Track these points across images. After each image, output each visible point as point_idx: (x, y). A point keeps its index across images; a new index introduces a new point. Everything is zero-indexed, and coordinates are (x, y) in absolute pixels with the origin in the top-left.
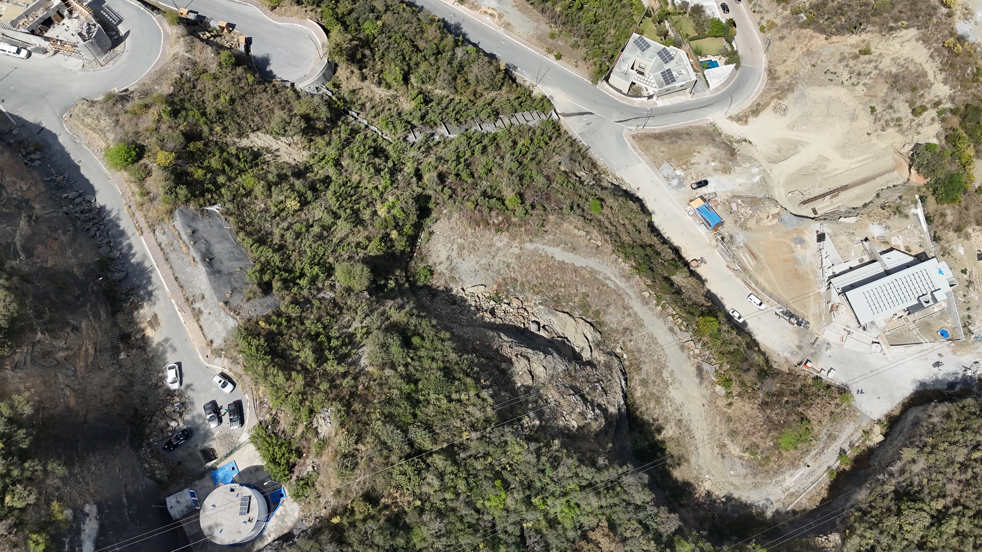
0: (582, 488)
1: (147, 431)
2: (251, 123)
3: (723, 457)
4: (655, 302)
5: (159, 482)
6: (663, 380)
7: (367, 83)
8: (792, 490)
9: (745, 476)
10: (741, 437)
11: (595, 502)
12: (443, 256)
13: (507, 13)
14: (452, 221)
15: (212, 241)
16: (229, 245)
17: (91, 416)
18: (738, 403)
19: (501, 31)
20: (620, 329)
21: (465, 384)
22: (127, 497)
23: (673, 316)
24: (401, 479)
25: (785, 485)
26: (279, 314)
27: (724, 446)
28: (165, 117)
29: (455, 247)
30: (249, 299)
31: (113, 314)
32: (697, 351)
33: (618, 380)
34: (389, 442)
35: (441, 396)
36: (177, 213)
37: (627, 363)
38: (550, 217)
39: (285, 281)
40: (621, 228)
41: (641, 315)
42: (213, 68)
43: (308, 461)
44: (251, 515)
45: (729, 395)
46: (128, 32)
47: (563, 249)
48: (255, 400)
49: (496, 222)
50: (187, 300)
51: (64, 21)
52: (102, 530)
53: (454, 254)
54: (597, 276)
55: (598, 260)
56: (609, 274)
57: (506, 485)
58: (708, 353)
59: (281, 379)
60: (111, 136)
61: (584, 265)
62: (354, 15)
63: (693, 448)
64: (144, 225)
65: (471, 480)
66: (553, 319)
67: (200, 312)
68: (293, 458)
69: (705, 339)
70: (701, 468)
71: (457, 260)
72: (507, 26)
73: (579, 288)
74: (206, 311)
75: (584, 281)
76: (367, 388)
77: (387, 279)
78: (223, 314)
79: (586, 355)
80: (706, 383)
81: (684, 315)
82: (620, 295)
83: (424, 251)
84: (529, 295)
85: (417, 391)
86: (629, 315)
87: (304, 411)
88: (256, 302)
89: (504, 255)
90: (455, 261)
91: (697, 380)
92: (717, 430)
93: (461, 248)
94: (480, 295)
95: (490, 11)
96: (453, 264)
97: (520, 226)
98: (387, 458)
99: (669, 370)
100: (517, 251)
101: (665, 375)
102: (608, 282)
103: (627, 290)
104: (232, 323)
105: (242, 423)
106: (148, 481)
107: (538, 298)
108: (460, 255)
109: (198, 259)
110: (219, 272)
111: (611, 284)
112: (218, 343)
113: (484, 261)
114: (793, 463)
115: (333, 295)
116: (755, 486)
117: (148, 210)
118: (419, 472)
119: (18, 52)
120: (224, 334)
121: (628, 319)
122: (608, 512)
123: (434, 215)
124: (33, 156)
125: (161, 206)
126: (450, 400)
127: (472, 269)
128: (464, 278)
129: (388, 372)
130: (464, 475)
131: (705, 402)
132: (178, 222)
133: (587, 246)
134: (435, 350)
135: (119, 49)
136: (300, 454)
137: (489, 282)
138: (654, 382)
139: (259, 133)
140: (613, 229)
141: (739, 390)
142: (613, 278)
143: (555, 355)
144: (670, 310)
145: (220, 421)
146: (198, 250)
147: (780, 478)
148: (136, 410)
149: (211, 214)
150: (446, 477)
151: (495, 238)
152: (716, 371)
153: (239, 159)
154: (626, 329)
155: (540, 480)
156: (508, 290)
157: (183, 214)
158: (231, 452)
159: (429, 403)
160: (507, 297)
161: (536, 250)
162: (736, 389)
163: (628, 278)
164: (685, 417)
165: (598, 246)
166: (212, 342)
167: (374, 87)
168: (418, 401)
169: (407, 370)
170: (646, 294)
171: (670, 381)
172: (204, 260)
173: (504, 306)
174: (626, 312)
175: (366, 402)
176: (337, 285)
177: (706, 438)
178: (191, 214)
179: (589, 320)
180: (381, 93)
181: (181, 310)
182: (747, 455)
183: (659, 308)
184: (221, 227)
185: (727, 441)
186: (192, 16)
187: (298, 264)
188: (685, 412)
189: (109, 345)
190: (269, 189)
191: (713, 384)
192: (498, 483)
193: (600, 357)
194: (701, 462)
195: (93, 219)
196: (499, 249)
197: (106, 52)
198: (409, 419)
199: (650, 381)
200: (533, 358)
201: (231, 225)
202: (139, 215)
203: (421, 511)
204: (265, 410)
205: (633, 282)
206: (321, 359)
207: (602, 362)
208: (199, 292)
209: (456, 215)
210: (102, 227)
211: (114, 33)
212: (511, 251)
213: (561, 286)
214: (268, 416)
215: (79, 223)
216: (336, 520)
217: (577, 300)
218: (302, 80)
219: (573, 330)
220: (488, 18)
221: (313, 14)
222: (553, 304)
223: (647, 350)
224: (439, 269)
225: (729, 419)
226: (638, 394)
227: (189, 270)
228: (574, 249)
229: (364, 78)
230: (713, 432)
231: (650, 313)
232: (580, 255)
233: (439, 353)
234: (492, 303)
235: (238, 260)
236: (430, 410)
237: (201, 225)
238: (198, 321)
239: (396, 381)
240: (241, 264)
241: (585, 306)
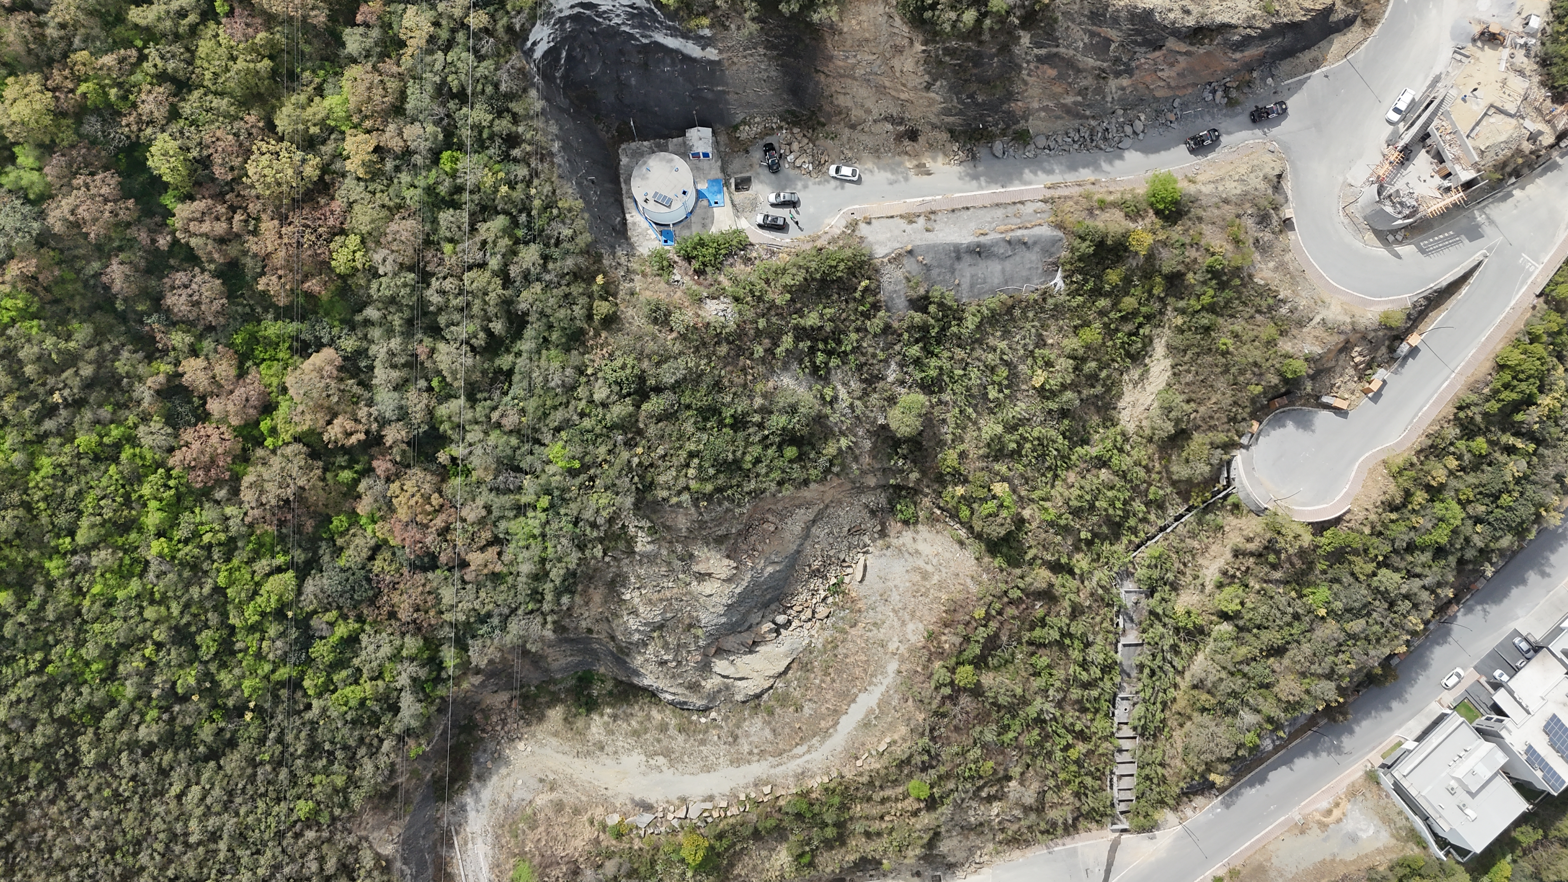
0: (543, 561)
1: (796, 130)
2: (1186, 367)
3: (541, 781)
4: (753, 795)
5: (736, 128)
6: (656, 754)
7: (1229, 556)
8: (470, 845)
9: (510, 797)
10: (551, 814)
11: (526, 568)
12: (921, 546)
13: (1325, 840)
14: (969, 580)
15: (1008, 265)
16: (996, 281)
17: (822, 78)
18: (589, 833)
19: (1295, 814)
20: (739, 732)
21: (706, 480)
22: (724, 92)
23: (726, 809)
24: (618, 363)
25: (479, 841)
26: (876, 307)
27: (552, 789)
28: (1209, 260)
29: (930, 568)
30: (908, 280)
31: (952, 132)
32: (670, 816)
33: (672, 690)
34: (665, 366)
35: (701, 447)
36: (1060, 234)
37: (694, 718)
38: (923, 716)
39: (925, 329)
40: (876, 811)
41: (745, 769)
42: (1285, 346)
43: (687, 279)
44: (651, 202)
45: (604, 827)
46: (1398, 257)
47: (872, 711)
48: (779, 247)
49: (944, 638)
50: (933, 212)
51: (1437, 177)
52: (687, 59)
53: (920, 563)
54: (818, 738)
55: (839, 749)
56: (814, 755)
57: (572, 473)
58: (663, 829)
59: (787, 280)
60: (1207, 189)
61: (839, 727)
62: (1347, 579)
63: (567, 749)
64: (1056, 193)
65: (589, 436)
66: (783, 649)
67: (911, 222)
68: (696, 264)
69: (681, 836)
70: (543, 746)
71: (912, 562)
72: (1302, 829)
73: (811, 705)
74: (909, 228)
75: (818, 717)
76: (744, 370)
77: (905, 457)
78: (898, 245)
79: (720, 666)
80: (630, 806)
81: (721, 825)
82: (780, 754)
83: (939, 526)
84: (827, 634)
85: (721, 424)
86: (751, 753)
87: (741, 293)
88: (902, 287)
89: (892, 627)
90: (910, 559)
91: (637, 798)
92: (572, 791)
93: (925, 576)
94: (849, 570)
95: (1336, 813)
96: (906, 555)
97: (925, 667)
98: (649, 357)
99: (664, 769)
100: (892, 647)
101: (661, 760)
102: (805, 748)
103: (783, 768)
104: (880, 252)
105: (760, 226)
106: (740, 117)
107: (819, 643)
108: (916, 569)
109: (982, 239)
110: (958, 258)
111: (800, 750)
112: (863, 230)
113: (895, 597)
114: (498, 866)
115: (890, 379)
116: (494, 802)
117: (1077, 203)
118: (619, 384)
119: (1397, 110)
120: (871, 239)
121: (746, 748)
122: (510, 579)
123: (987, 560)
124: (1219, 94)
125: (1075, 217)
126: (692, 455)
127: (890, 576)
128: (883, 560)
129: (758, 401)
130: (598, 430)
131: (609, 793)
132: (1046, 231)
133: (863, 744)
134: (770, 469)
135: (1370, 236)
136: (700, 272)
137: (863, 590)
138: (659, 741)
139: (1169, 373)
140: (878, 796)
141: (604, 844)
142: (807, 757)
143: (723, 620)
144: (734, 810)
145: (773, 205)
146: (995, 244)
147: (489, 840)
148: (824, 125)
149: (1051, 274)
150: (600, 409)
151: (921, 626)
152: (637, 828)
153: (1130, 334)
154: (736, 738)
155: (566, 515)
156: (843, 608)
157: (1055, 242)
158: (734, 205)
159: (698, 429)
160: (835, 604)
161: (884, 673)
162: (608, 841)
163: (801, 776)
164: (603, 758)
165: (857, 758)
166: (869, 223)
167: (1220, 563)
168: (706, 419)
169: (754, 424)
170: (767, 790)
171: (652, 762)
172: (979, 245)
173: (823, 594)
174: (756, 751)
175: (726, 361)
176: (903, 391)
177: (569, 771)
178: (1053, 250)
179: (765, 696)
180: (1211, 572)
181: (923, 203)
182: (529, 811)
183: (742, 797)
184: (1028, 280)
185: (554, 796)
186: (1404, 348)
187: (946, 354)
188: (609, 761)
189: (907, 115)
190: (1074, 358)
191: (625, 815)
192: (577, 465)
193: (710, 684)
194: (548, 751)
195: (1092, 141)
196: (904, 623)
197: (1365, 218)
198: (686, 400)
199: (662, 736)
200: (728, 589)
201: (1028, 291)
202: (1075, 191)
203: (580, 371)
204: (763, 253)
205: (791, 781)
206: (801, 333)
207: (703, 683)
208: (937, 227)
209: (973, 588)
210: (1076, 146)
211: (1399, 238)
212: (896, 639)
213: (823, 681)
214: (754, 254)
215: (1093, 123)
216: (600, 279)
217: (797, 694)
218: (1248, 463)
219: (757, 668)
220: (1324, 805)
221: (1361, 516)
222: (805, 660)
223: (701, 751)
224: (907, 536)
225: (577, 812)
226: (654, 713)
227: (972, 226)
228: (866, 725)
229: (1237, 553)
230: (572, 783)
231: (742, 782)
232: (856, 729)
233: (764, 471)
234: (833, 581)
235: (972, 286)
236: (689, 427)
237: (1033, 257)
238: (901, 217)
239: (741, 406)
240: (965, 286)
241: (784, 700)
